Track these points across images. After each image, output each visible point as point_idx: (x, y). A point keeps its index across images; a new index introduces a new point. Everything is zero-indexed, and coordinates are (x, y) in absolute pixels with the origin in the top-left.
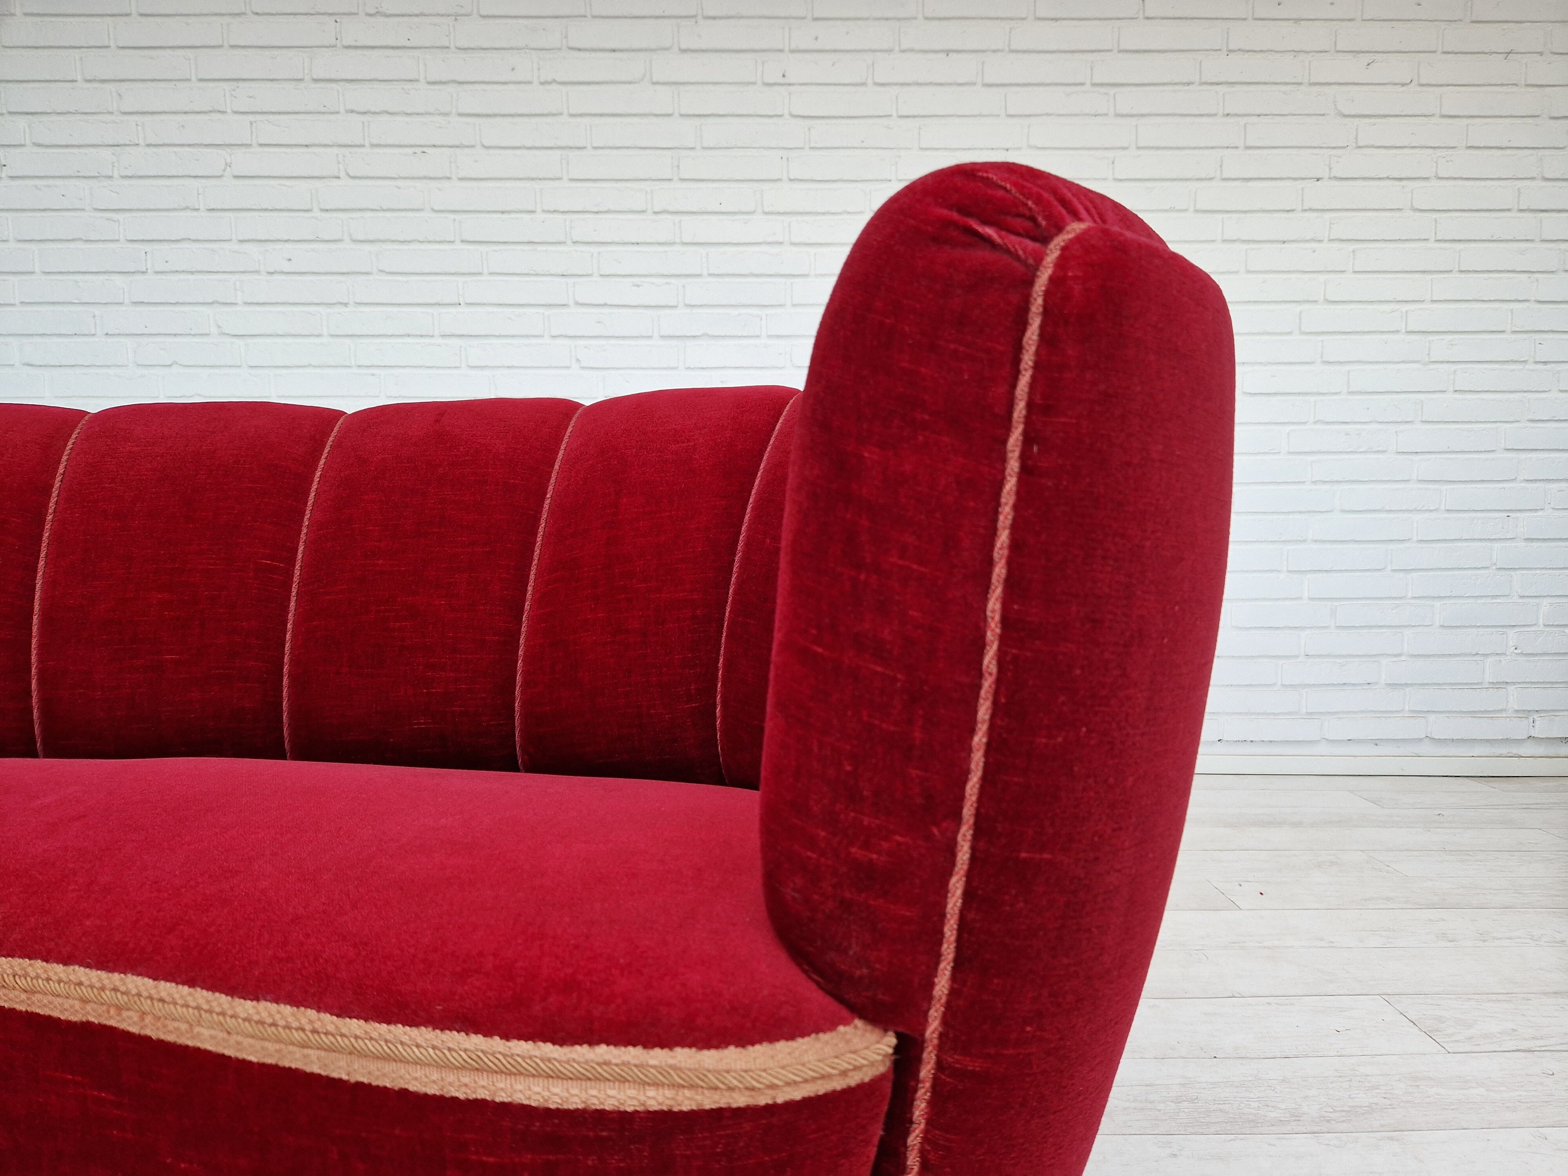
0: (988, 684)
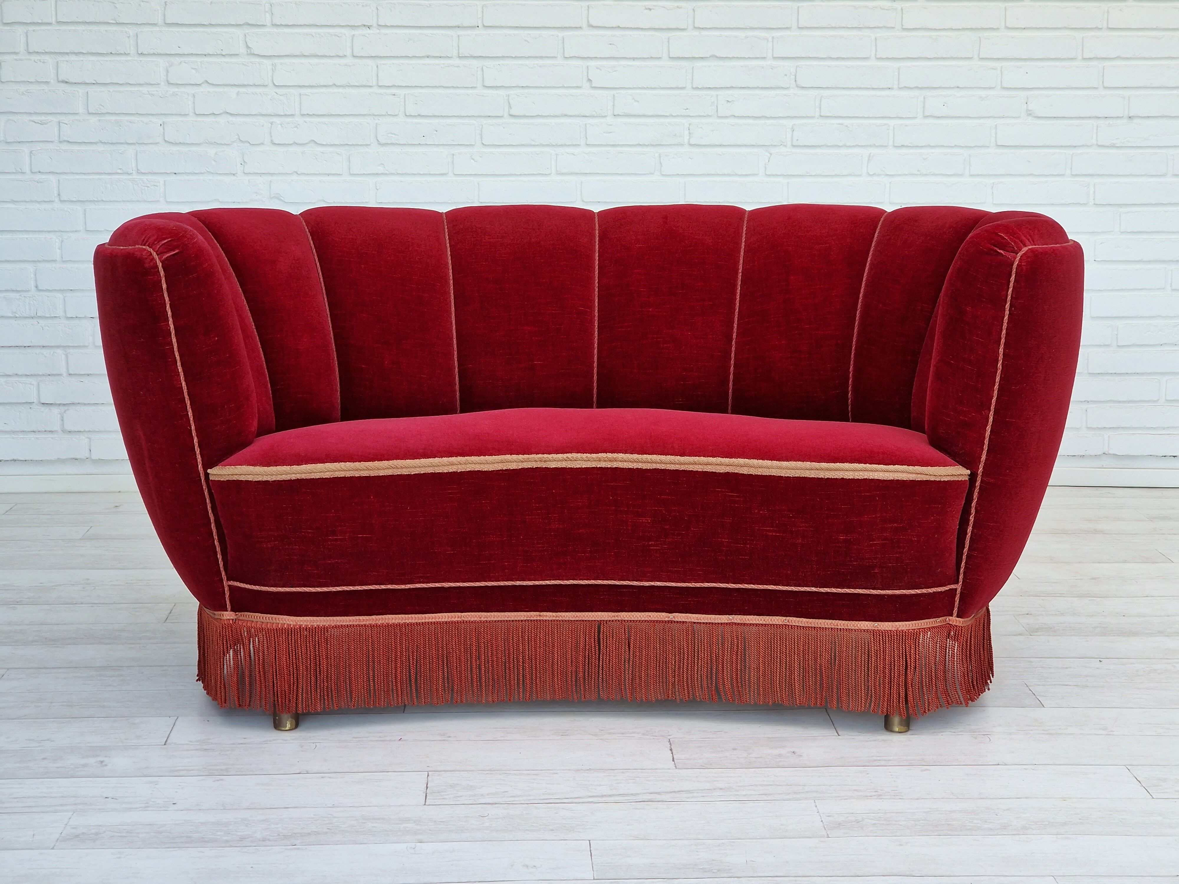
0: (999, 372)
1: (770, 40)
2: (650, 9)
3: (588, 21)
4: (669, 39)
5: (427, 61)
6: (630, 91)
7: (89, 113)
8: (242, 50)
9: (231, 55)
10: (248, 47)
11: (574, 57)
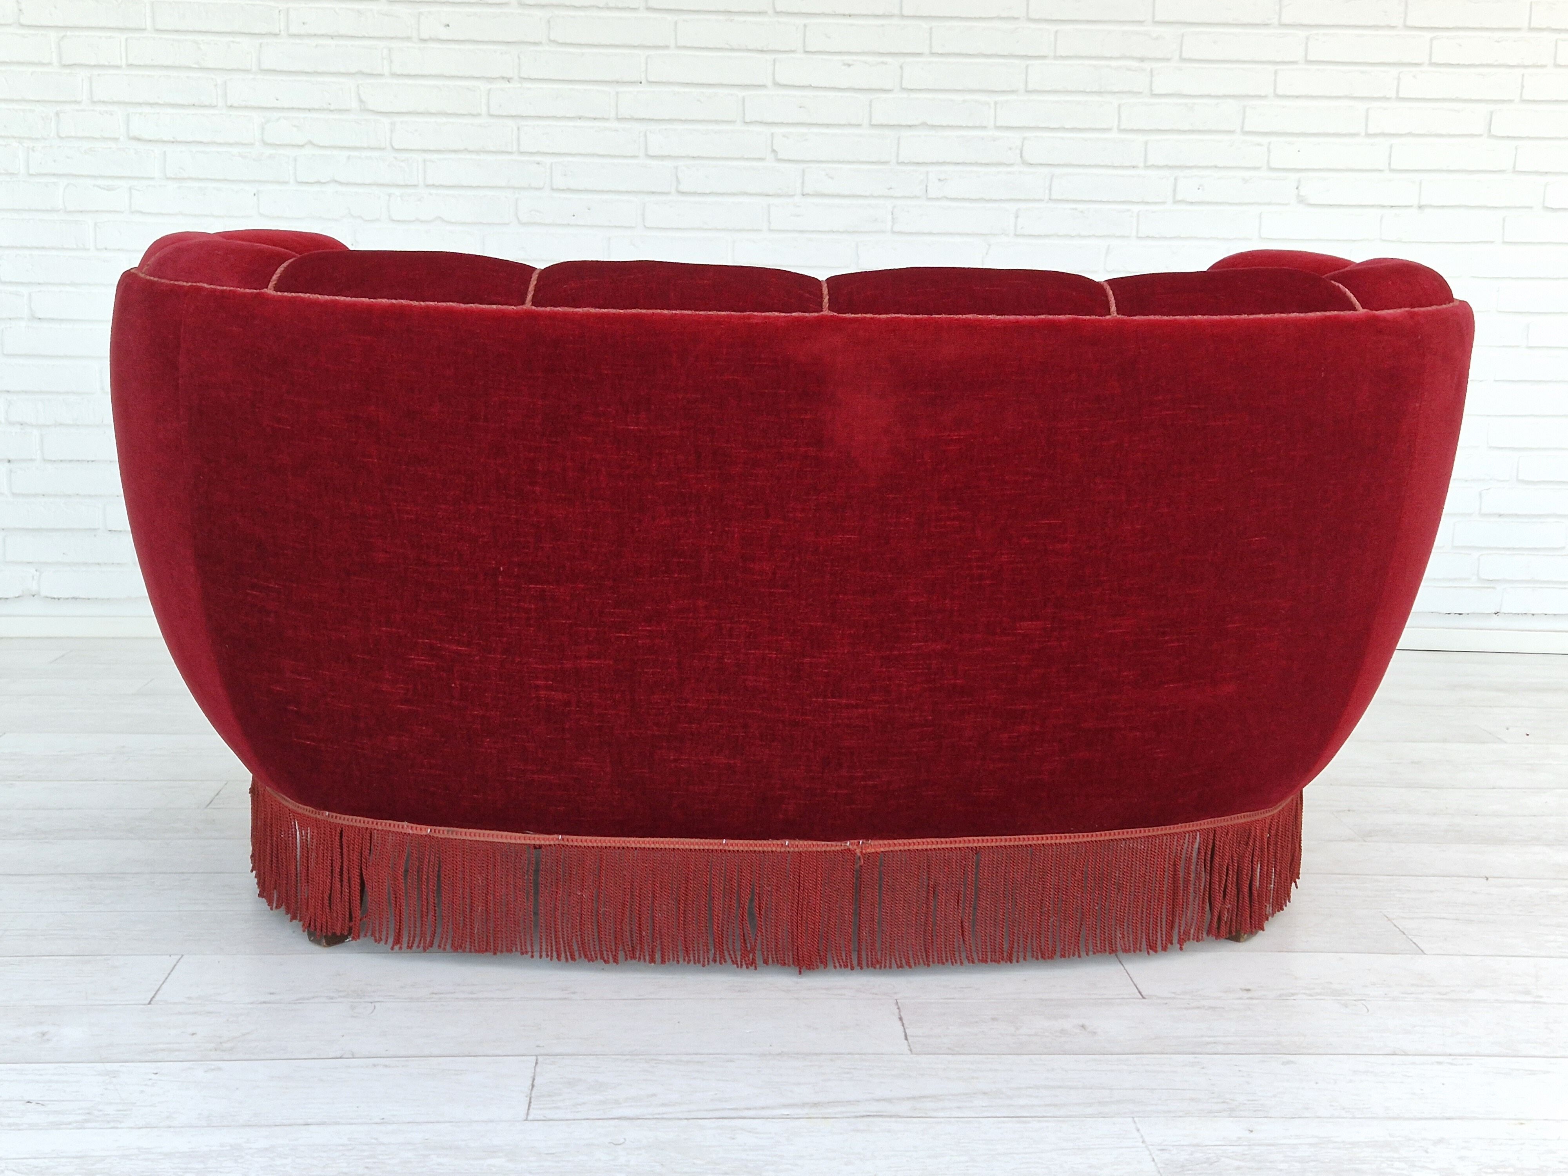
1: (992, 105)
2: (849, 65)
4: (871, 101)
5: (579, 123)
6: (824, 165)
7: (168, 179)
8: (355, 105)
9: (340, 111)
10: (361, 101)
11: (756, 122)
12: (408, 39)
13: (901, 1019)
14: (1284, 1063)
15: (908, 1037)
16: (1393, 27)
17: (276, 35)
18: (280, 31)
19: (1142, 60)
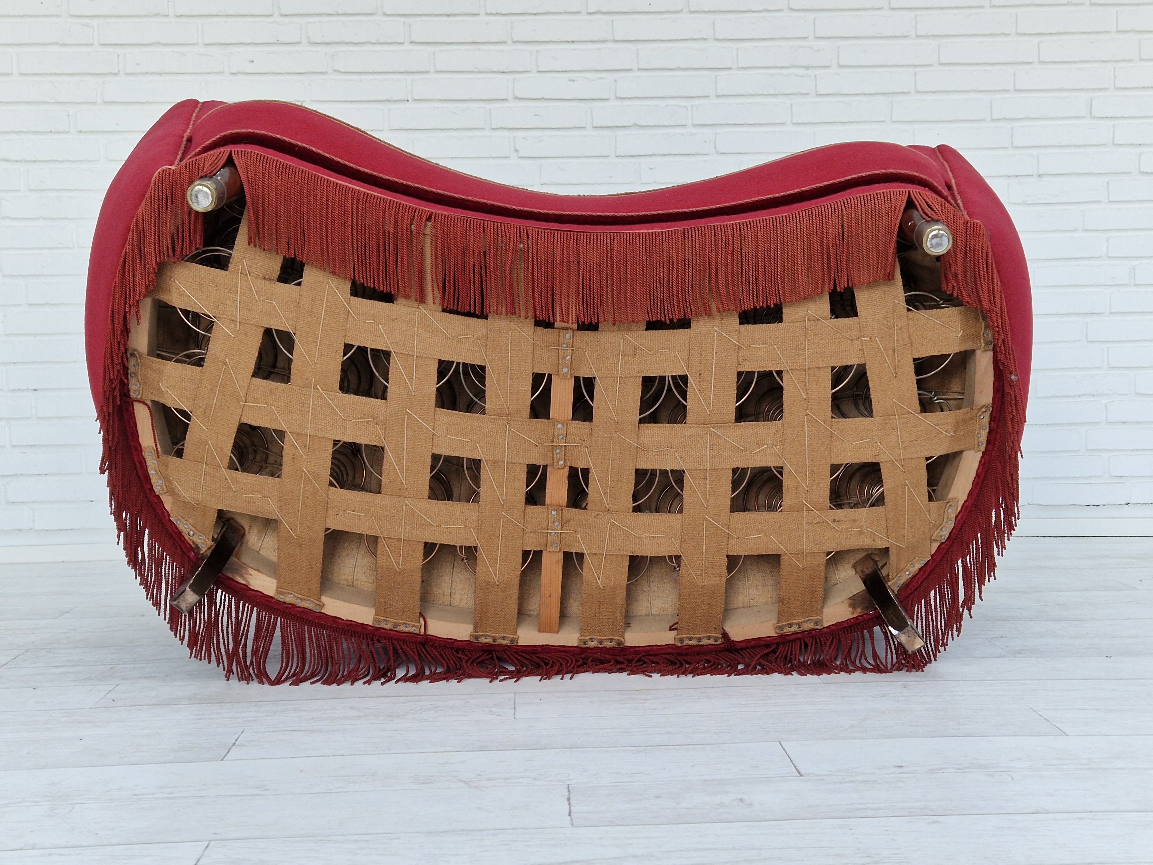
1: (690, 108)
2: (573, 81)
3: (514, 93)
4: (592, 109)
6: (556, 160)
7: (31, 190)
11: (501, 128)
12: (221, 73)
13: (569, 800)
14: (929, 823)
15: (572, 814)
16: (1008, 35)
17: (116, 74)
18: (119, 71)
19: (807, 68)
